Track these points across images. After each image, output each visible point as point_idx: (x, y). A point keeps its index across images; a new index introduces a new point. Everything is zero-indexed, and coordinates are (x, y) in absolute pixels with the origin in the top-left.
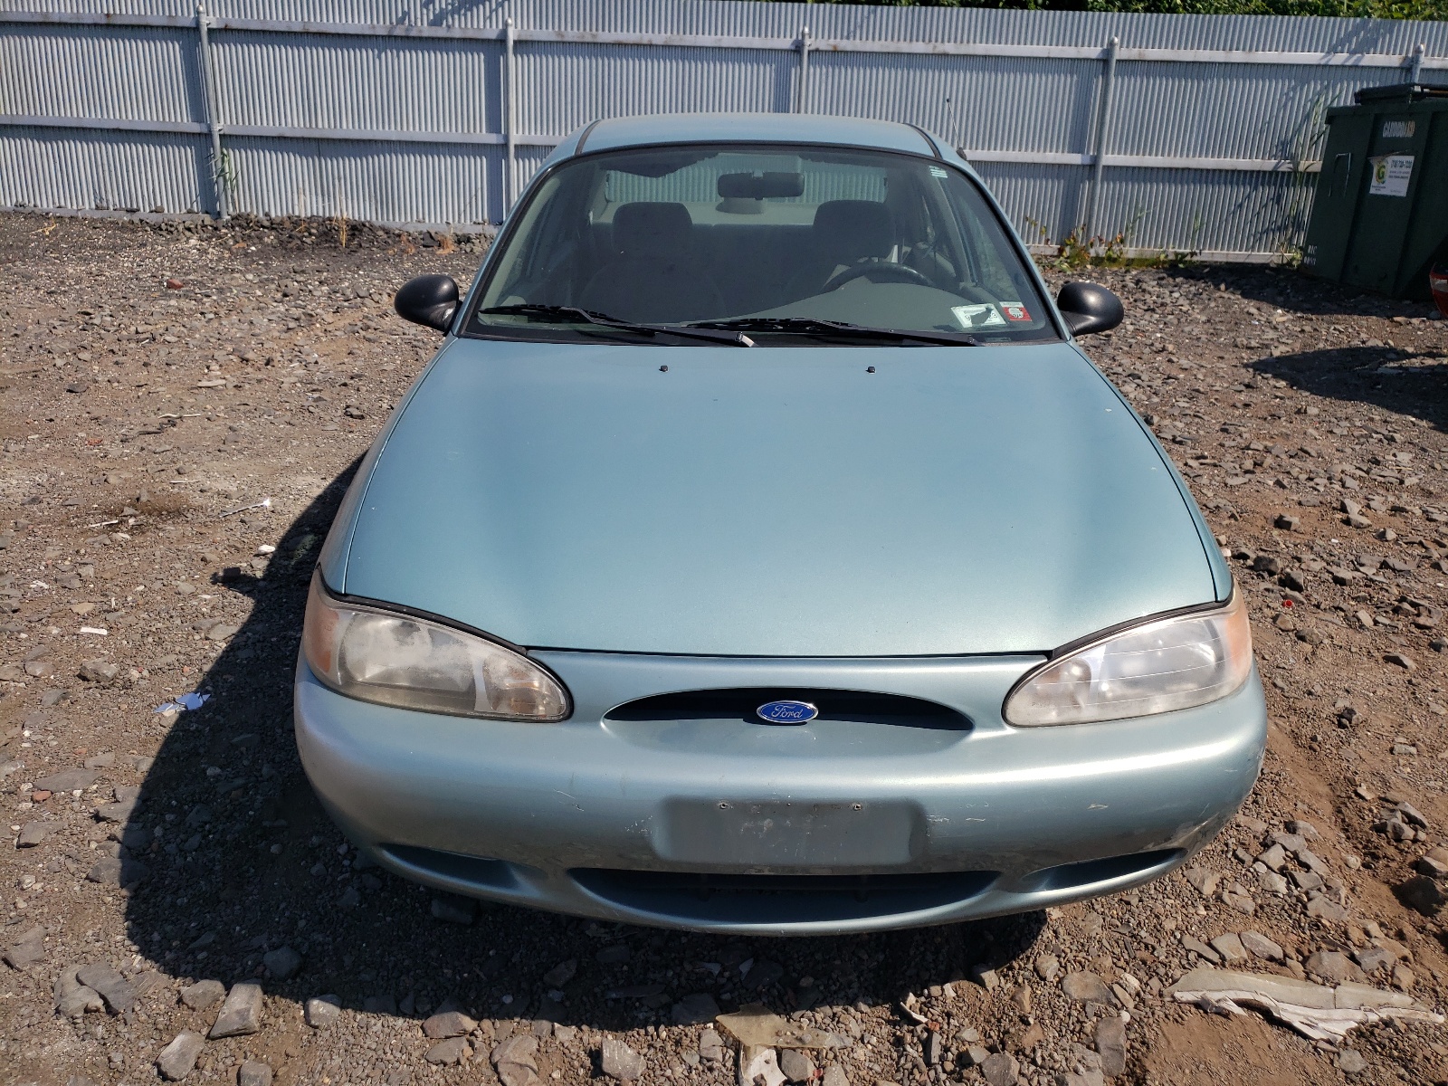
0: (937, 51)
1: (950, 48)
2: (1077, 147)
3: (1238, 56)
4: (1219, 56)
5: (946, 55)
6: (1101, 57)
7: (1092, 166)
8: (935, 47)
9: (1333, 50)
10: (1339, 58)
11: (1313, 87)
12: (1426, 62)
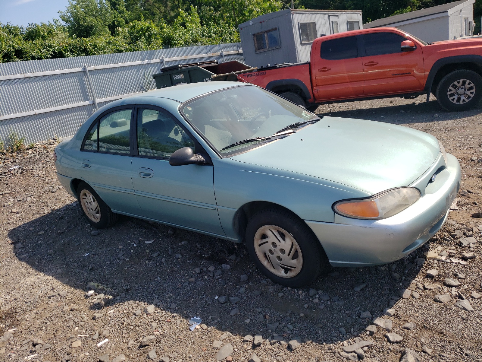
0: (26, 76)
1: (30, 75)
2: (86, 99)
3: (121, 65)
4: (115, 65)
5: (30, 77)
6: (83, 70)
7: (94, 104)
8: (24, 75)
9: (143, 60)
10: (146, 62)
11: (142, 71)
12: (166, 60)
